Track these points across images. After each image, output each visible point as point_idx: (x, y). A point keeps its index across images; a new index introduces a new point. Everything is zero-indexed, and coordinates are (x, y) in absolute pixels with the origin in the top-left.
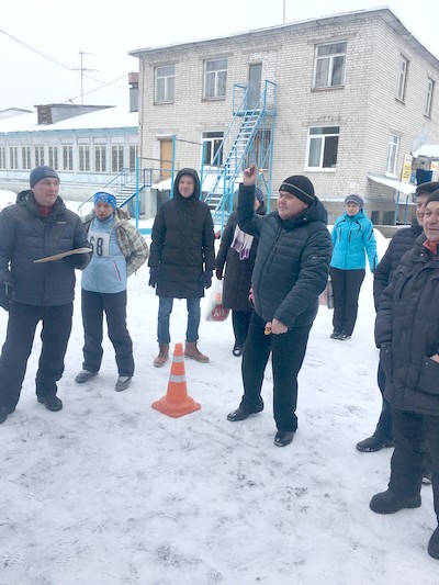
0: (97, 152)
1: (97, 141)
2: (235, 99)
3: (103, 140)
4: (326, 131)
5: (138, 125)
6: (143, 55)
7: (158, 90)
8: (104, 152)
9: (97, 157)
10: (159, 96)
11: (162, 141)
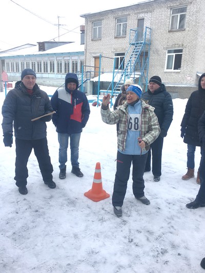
0: (66, 64)
1: (66, 58)
2: (131, 37)
3: (68, 58)
4: (175, 51)
5: (84, 50)
6: (87, 17)
7: (94, 33)
8: (68, 64)
9: (65, 66)
10: (94, 36)
11: (96, 58)
